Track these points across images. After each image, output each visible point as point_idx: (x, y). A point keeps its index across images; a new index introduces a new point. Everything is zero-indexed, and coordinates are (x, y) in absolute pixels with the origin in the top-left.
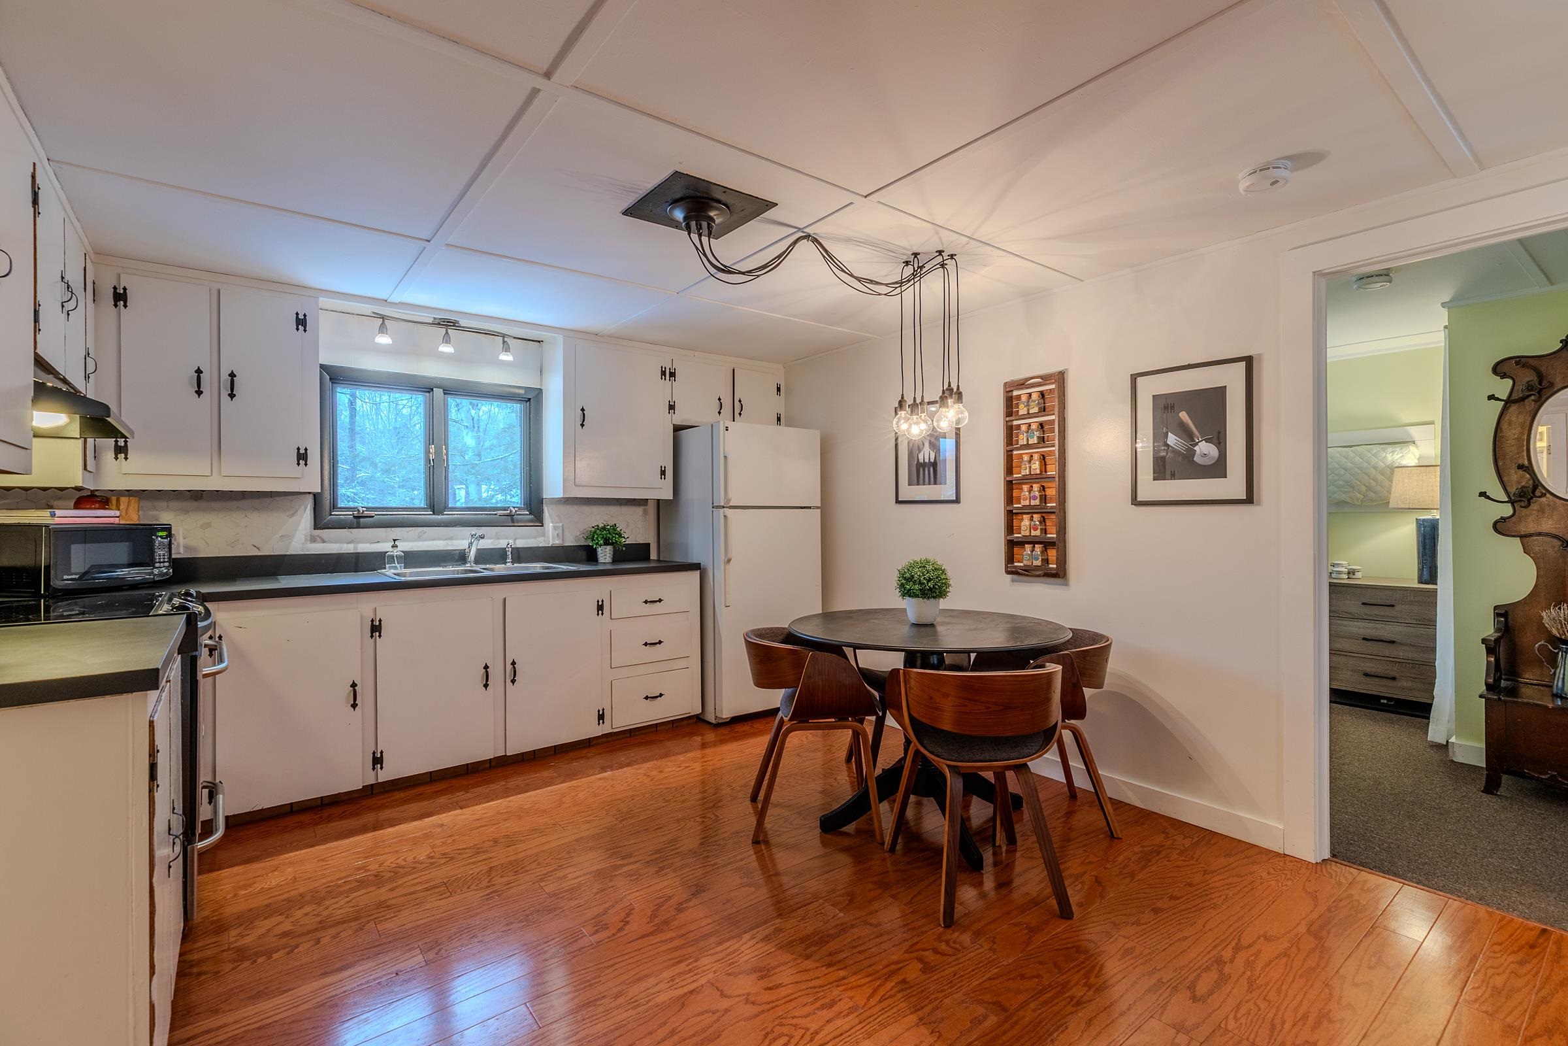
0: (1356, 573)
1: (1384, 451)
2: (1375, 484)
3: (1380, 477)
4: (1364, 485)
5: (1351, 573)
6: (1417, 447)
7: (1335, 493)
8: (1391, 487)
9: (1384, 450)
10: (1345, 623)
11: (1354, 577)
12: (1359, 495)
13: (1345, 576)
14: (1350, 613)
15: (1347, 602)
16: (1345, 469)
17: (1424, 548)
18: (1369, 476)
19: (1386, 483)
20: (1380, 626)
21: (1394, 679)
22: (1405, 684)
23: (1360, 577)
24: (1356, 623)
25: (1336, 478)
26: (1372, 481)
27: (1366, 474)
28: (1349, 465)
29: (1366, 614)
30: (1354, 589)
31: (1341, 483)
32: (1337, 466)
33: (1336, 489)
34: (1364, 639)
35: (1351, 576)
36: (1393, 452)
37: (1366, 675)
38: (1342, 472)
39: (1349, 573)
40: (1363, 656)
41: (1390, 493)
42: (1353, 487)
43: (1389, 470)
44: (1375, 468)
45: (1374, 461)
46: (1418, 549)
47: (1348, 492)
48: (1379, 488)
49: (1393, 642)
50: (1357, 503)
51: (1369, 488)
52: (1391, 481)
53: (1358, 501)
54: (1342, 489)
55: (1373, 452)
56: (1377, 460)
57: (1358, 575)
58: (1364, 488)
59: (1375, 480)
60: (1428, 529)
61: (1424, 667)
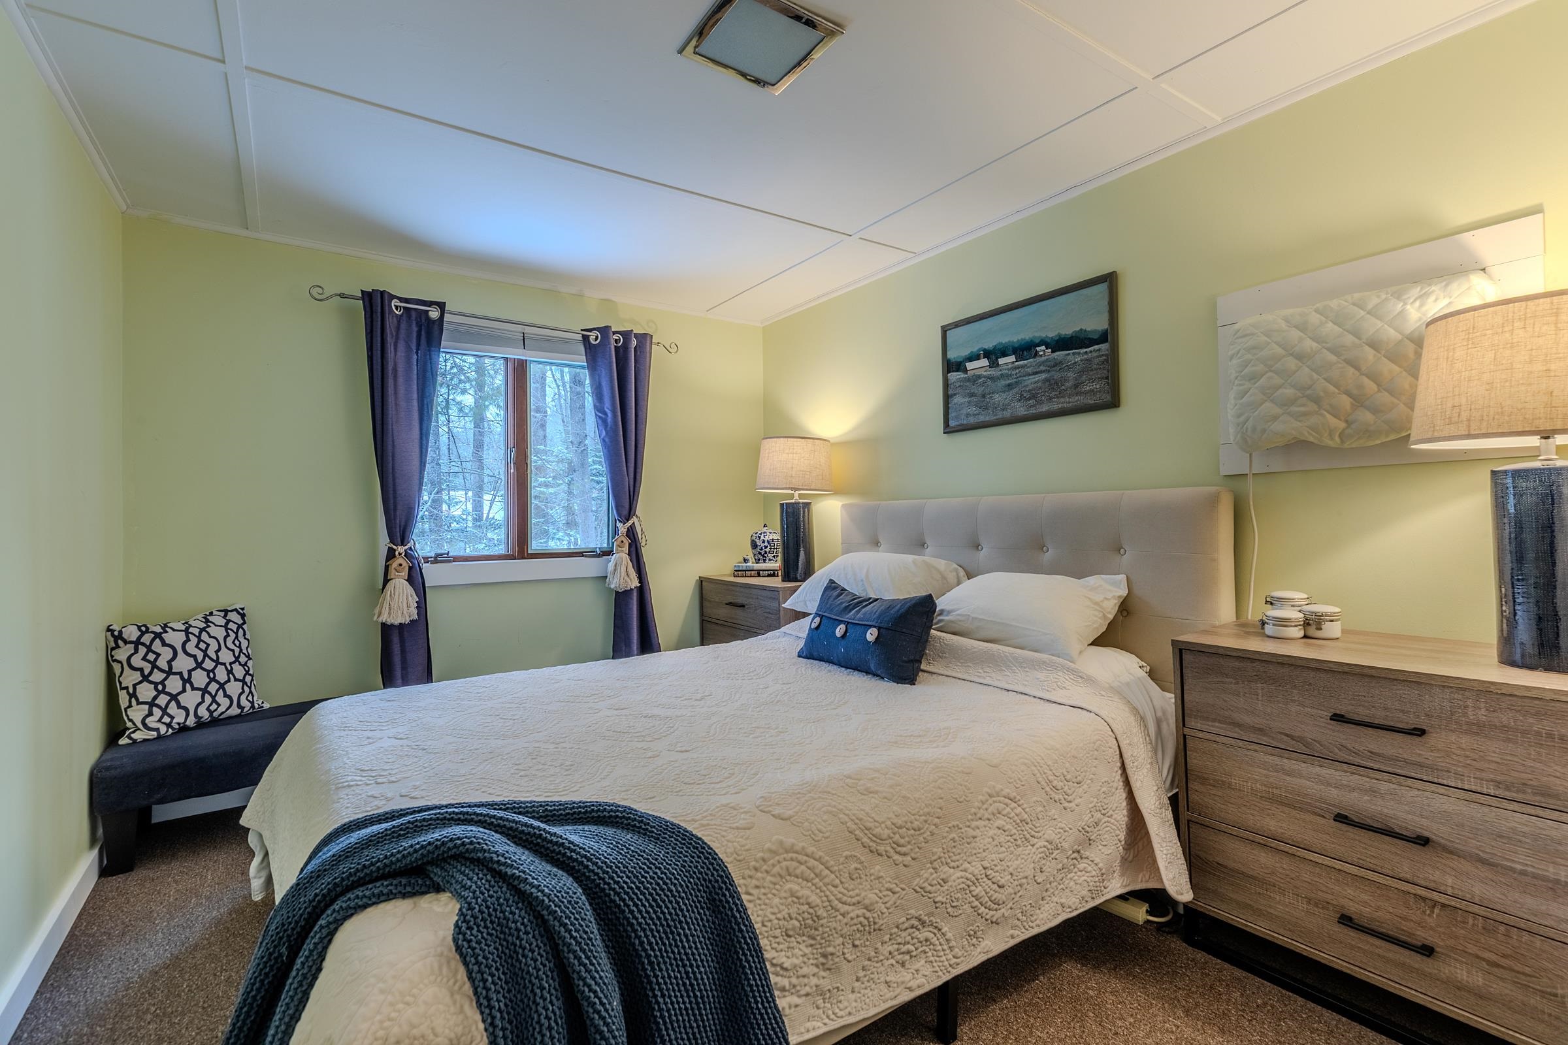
0: (1327, 626)
1: (1399, 298)
2: (1375, 387)
3: (1388, 368)
4: (1348, 394)
5: (1312, 624)
6: (1491, 278)
7: (1275, 418)
8: (1414, 387)
9: (1398, 296)
10: (1289, 764)
11: (1319, 634)
12: (1333, 421)
13: (1297, 632)
14: (1300, 740)
15: (1294, 708)
16: (1300, 357)
17: (1519, 558)
18: (1357, 368)
19: (1405, 381)
20: (1384, 787)
21: (1427, 951)
22: (1462, 973)
23: (1337, 634)
24: (1317, 770)
25: (1277, 380)
26: (1366, 381)
27: (1349, 362)
28: (1309, 345)
29: (1343, 747)
30: (1312, 674)
31: (1289, 392)
32: (1280, 351)
33: (1276, 410)
34: (1341, 818)
35: (1312, 631)
36: (1423, 297)
37: (1346, 920)
38: (1292, 363)
39: (1306, 624)
40: (1338, 865)
41: (1412, 409)
42: (1317, 401)
43: (1411, 348)
44: (1374, 345)
45: (1373, 326)
46: (1500, 561)
47: (1304, 414)
48: (1385, 398)
49: (1423, 841)
50: (1330, 443)
51: (1359, 400)
52: (1415, 375)
53: (1331, 436)
54: (1294, 409)
55: (1370, 307)
56: (1379, 324)
57: (1333, 629)
58: (1345, 402)
59: (1374, 377)
60: (1530, 500)
61: (1526, 937)
